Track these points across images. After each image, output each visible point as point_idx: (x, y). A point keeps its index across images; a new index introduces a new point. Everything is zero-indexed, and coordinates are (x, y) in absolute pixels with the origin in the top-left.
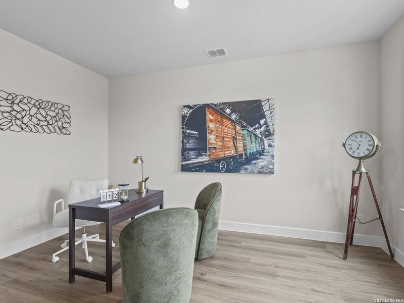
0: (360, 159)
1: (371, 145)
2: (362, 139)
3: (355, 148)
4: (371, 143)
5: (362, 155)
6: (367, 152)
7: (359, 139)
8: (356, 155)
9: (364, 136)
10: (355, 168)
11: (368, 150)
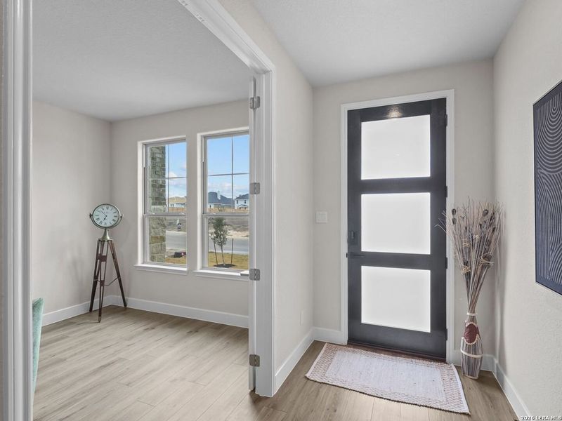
0: (106, 228)
1: (116, 217)
2: (109, 211)
3: (102, 219)
4: (116, 214)
5: (108, 225)
6: (113, 223)
7: (106, 210)
8: (103, 225)
9: (110, 208)
10: (101, 237)
11: (114, 220)
